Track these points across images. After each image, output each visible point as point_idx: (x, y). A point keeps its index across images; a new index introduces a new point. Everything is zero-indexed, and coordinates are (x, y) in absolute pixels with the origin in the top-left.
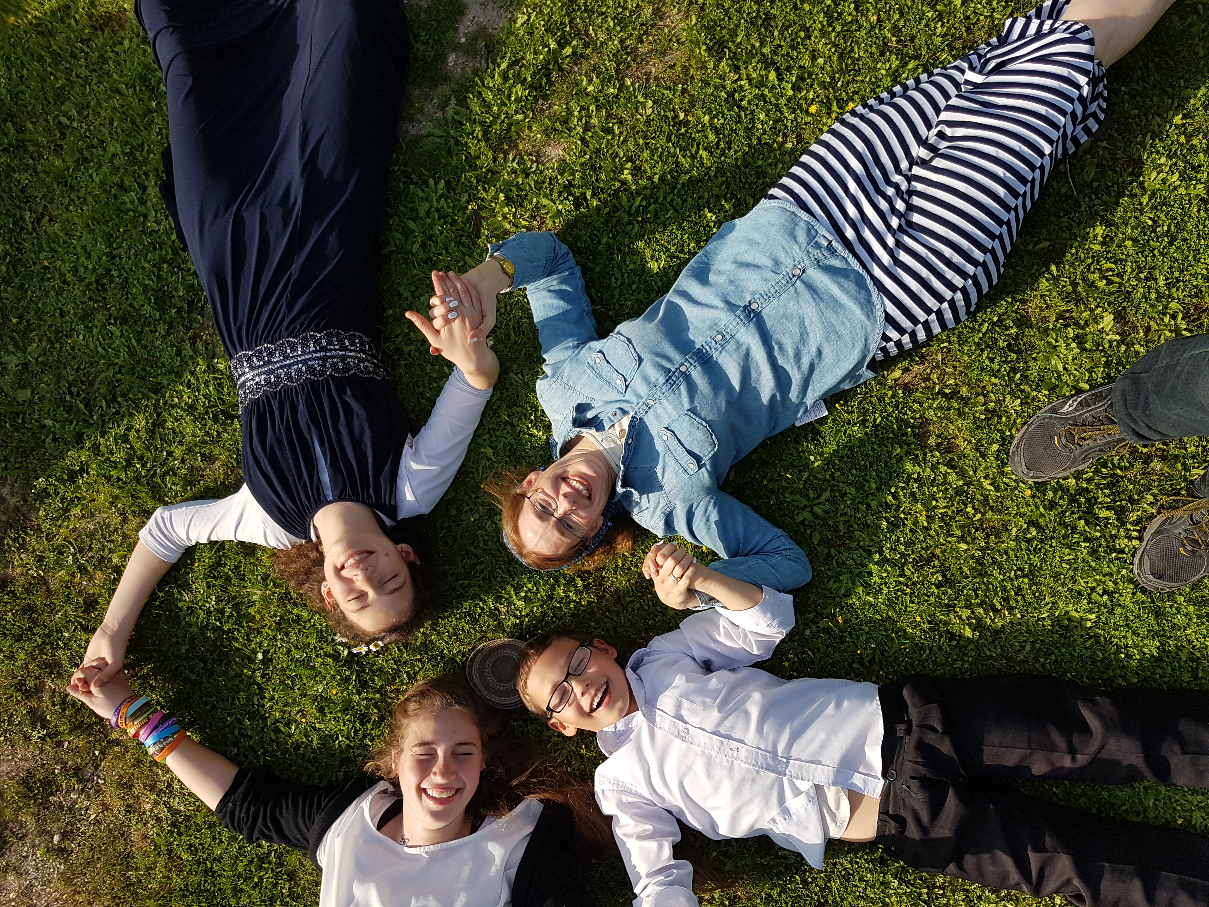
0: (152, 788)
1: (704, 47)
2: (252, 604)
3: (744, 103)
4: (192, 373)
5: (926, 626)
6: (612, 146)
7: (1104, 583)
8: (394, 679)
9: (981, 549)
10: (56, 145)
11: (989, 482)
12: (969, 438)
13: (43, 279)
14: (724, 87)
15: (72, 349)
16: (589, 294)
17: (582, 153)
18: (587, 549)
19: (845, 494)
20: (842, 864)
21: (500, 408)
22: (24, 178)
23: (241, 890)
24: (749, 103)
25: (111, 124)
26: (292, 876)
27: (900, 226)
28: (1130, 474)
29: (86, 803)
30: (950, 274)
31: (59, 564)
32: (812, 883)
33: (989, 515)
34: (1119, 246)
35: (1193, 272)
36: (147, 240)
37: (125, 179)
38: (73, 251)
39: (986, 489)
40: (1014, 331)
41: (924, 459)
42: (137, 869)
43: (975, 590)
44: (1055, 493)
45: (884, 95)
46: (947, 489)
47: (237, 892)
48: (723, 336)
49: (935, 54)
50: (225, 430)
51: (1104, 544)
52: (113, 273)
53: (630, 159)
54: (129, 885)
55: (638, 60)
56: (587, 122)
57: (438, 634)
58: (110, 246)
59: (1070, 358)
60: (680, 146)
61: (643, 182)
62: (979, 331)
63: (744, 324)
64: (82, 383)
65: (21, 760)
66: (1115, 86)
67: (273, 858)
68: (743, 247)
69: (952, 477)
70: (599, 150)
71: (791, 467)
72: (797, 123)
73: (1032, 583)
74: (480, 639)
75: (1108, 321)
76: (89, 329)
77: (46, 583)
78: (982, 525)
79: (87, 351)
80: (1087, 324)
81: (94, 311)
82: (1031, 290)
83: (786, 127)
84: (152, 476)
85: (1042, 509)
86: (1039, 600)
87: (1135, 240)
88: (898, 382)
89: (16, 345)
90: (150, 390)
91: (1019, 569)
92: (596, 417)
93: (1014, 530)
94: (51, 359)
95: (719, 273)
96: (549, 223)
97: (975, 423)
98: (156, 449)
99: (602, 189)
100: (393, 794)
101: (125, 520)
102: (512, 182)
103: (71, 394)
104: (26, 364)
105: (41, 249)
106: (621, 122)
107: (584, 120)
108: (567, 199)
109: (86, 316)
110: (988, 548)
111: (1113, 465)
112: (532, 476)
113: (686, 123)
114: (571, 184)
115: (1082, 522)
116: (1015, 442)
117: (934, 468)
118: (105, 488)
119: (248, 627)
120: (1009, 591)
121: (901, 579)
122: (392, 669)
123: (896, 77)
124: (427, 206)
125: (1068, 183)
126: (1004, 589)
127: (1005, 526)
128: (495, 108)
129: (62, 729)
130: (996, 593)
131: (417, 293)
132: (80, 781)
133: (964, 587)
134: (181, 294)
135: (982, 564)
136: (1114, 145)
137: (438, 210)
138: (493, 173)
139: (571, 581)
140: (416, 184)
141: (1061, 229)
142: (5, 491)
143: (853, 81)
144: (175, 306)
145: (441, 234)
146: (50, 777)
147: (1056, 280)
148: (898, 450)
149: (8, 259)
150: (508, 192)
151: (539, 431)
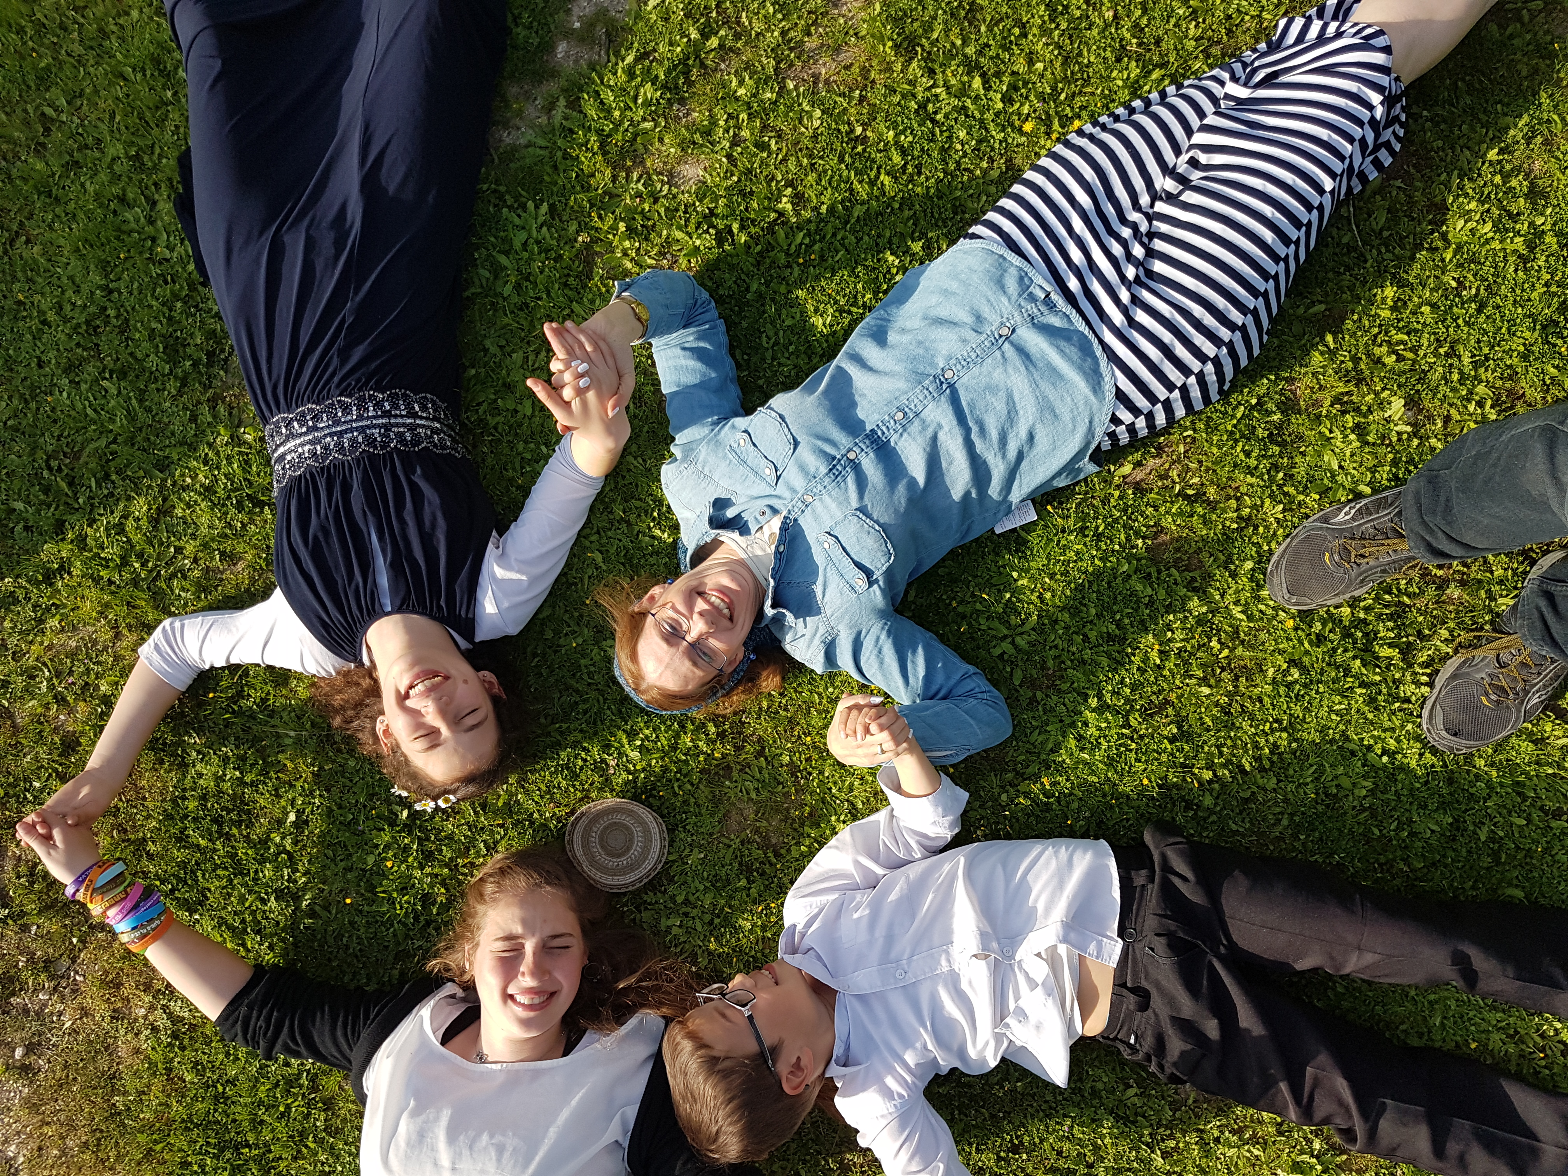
0: (147, 987)
1: (890, 44)
2: (283, 749)
3: (939, 117)
4: (210, 445)
5: (1155, 791)
6: (768, 165)
7: (1383, 740)
8: (468, 849)
9: (1228, 694)
10: (38, 144)
11: (1240, 609)
12: (1216, 552)
13: (16, 318)
14: (914, 96)
15: (53, 410)
16: (733, 355)
17: (729, 174)
18: (722, 687)
19: (1056, 622)
21: (614, 501)
23: (262, 1122)
24: (946, 116)
25: (112, 117)
26: (329, 1104)
27: (1137, 277)
28: (1420, 603)
29: (59, 1007)
30: (1199, 340)
31: (29, 692)
32: (1004, 1118)
33: (1239, 651)
34: (1414, 313)
35: (1507, 348)
36: (155, 271)
37: (129, 189)
38: (57, 282)
39: (1236, 619)
40: (1277, 417)
41: (1158, 579)
42: (125, 1093)
43: (1219, 747)
44: (1324, 625)
45: (1120, 111)
46: (1186, 618)
47: (257, 1124)
48: (905, 414)
49: (1186, 62)
50: (252, 521)
51: (1385, 691)
52: (109, 312)
53: (790, 184)
54: (114, 1114)
55: (804, 58)
56: (735, 135)
57: (527, 792)
58: (107, 276)
59: (1348, 453)
60: (856, 169)
61: (807, 214)
62: (1233, 417)
63: (934, 398)
64: (65, 454)
67: (304, 1081)
68: (934, 299)
69: (1194, 602)
70: (749, 170)
71: (989, 585)
72: (1007, 144)
73: (1292, 739)
74: (581, 800)
75: (1397, 407)
76: (76, 385)
77: (11, 716)
78: (1229, 664)
79: (73, 413)
80: (1370, 411)
81: (82, 361)
82: (1301, 366)
83: (993, 149)
84: (155, 579)
85: (1306, 645)
86: (1301, 760)
87: (1434, 306)
88: (1128, 480)
90: (155, 466)
91: (1276, 721)
92: (739, 515)
93: (1271, 671)
94: (24, 423)
95: (903, 331)
96: (683, 262)
97: (1224, 533)
98: (161, 544)
99: (753, 221)
100: (463, 1000)
101: (117, 636)
102: (636, 208)
103: (50, 469)
105: (15, 279)
106: (779, 136)
107: (731, 132)
108: (707, 232)
109: (71, 368)
110: (1236, 693)
111: (1399, 590)
112: (656, 590)
113: (864, 140)
114: (712, 213)
115: (1358, 662)
116: (1274, 558)
117: (1170, 590)
118: (93, 593)
119: (278, 778)
120: (1262, 749)
121: (1124, 731)
122: (466, 837)
123: (1135, 90)
124: (522, 236)
125: (1352, 231)
126: (1256, 746)
127: (1260, 666)
128: (617, 113)
129: (28, 908)
130: (1246, 751)
131: (508, 349)
132: (51, 978)
133: (1205, 742)
134: (199, 341)
135: (1228, 713)
136: (1411, 185)
137: (538, 242)
138: (612, 196)
139: (701, 727)
140: (510, 208)
141: (1341, 288)
143: (1080, 92)
144: (190, 357)
145: (542, 272)
146: (13, 971)
147: (1333, 353)
148: (1125, 567)
150: (629, 221)
151: (663, 532)
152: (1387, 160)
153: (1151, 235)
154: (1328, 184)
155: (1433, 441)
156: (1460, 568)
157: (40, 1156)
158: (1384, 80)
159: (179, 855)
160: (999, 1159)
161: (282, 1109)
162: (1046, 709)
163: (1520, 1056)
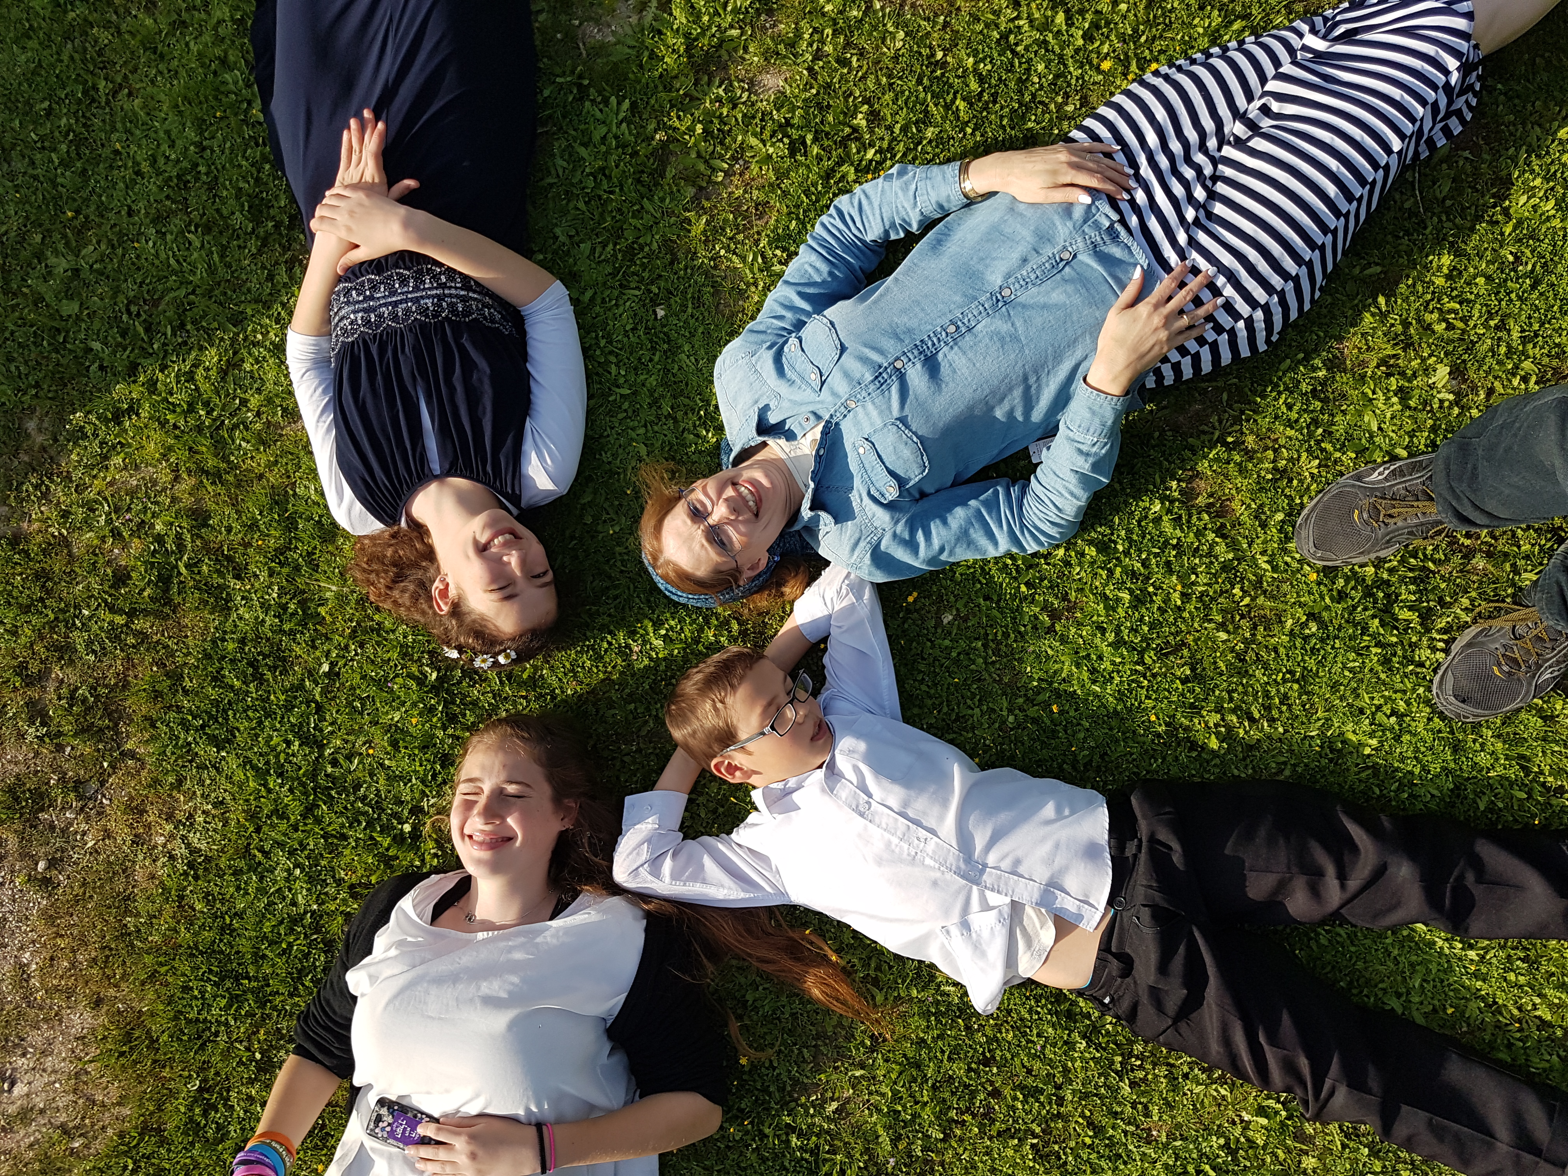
0: (169, 817)
2: (323, 602)
3: (1019, 49)
4: (284, 305)
5: (1161, 729)
6: (847, 81)
7: (1394, 701)
9: (1245, 641)
11: (1266, 558)
12: (1248, 501)
13: (111, 167)
14: (997, 26)
15: (138, 257)
17: (808, 86)
19: (1082, 556)
20: (1018, 1014)
21: (665, 396)
22: (105, 37)
23: (264, 957)
24: (1026, 49)
28: (1444, 570)
29: (84, 826)
31: (88, 524)
32: (978, 1030)
33: (1261, 600)
35: (1557, 326)
36: (248, 132)
37: (230, 52)
38: (153, 135)
39: (1260, 568)
40: (1322, 373)
41: (1188, 522)
42: (138, 915)
43: (1229, 692)
44: (1347, 582)
46: (1212, 563)
47: (259, 957)
49: (1268, 15)
51: (1400, 653)
52: (200, 168)
53: (867, 101)
54: (124, 934)
56: (818, 49)
57: (552, 668)
58: (201, 134)
59: (1388, 415)
60: (933, 92)
61: (880, 132)
62: (1279, 369)
64: (145, 301)
65: (9, 762)
66: (1490, 82)
67: (308, 918)
69: (1221, 548)
70: (829, 85)
72: (1084, 81)
73: (1303, 691)
74: (602, 679)
75: (1442, 373)
76: (161, 234)
77: (68, 545)
78: (1249, 612)
79: (157, 262)
80: (1414, 376)
81: (171, 213)
82: (1351, 325)
83: (1069, 85)
84: (218, 428)
85: (1327, 600)
86: (1310, 713)
87: (1489, 278)
89: (67, 244)
90: (229, 320)
91: (1289, 672)
93: (1290, 622)
94: (109, 267)
96: (755, 168)
97: (1259, 483)
98: (228, 395)
99: (827, 134)
101: (177, 479)
102: (714, 112)
103: (129, 313)
104: (77, 270)
105: (114, 129)
106: (862, 54)
107: (815, 46)
108: (781, 140)
110: (1253, 642)
111: (1425, 555)
113: (944, 64)
114: (788, 123)
115: (1376, 621)
116: (1305, 512)
117: (1199, 534)
118: (157, 436)
120: (1272, 698)
121: (1138, 668)
122: (490, 704)
123: (1215, 38)
124: (603, 130)
125: (1415, 196)
126: (1267, 695)
127: (1279, 616)
128: (706, 18)
129: (66, 729)
130: (1256, 699)
131: (576, 239)
132: (80, 797)
133: (1216, 686)
134: (283, 204)
135: (1243, 661)
136: (1479, 156)
137: (616, 137)
138: (692, 99)
139: (725, 624)
140: (593, 101)
141: (1398, 252)
142: (31, 425)
143: (1161, 36)
144: (273, 218)
145: (617, 166)
146: (44, 788)
147: (1383, 316)
148: (1157, 507)
149: (71, 137)
150: (707, 124)
151: (708, 431)
152: (1457, 128)
154: (1396, 144)
155: (1475, 412)
156: (1488, 539)
157: (51, 966)
158: (1463, 45)
159: (212, 693)
160: (970, 1069)
161: (284, 946)
162: (1064, 640)
163: (1496, 1027)
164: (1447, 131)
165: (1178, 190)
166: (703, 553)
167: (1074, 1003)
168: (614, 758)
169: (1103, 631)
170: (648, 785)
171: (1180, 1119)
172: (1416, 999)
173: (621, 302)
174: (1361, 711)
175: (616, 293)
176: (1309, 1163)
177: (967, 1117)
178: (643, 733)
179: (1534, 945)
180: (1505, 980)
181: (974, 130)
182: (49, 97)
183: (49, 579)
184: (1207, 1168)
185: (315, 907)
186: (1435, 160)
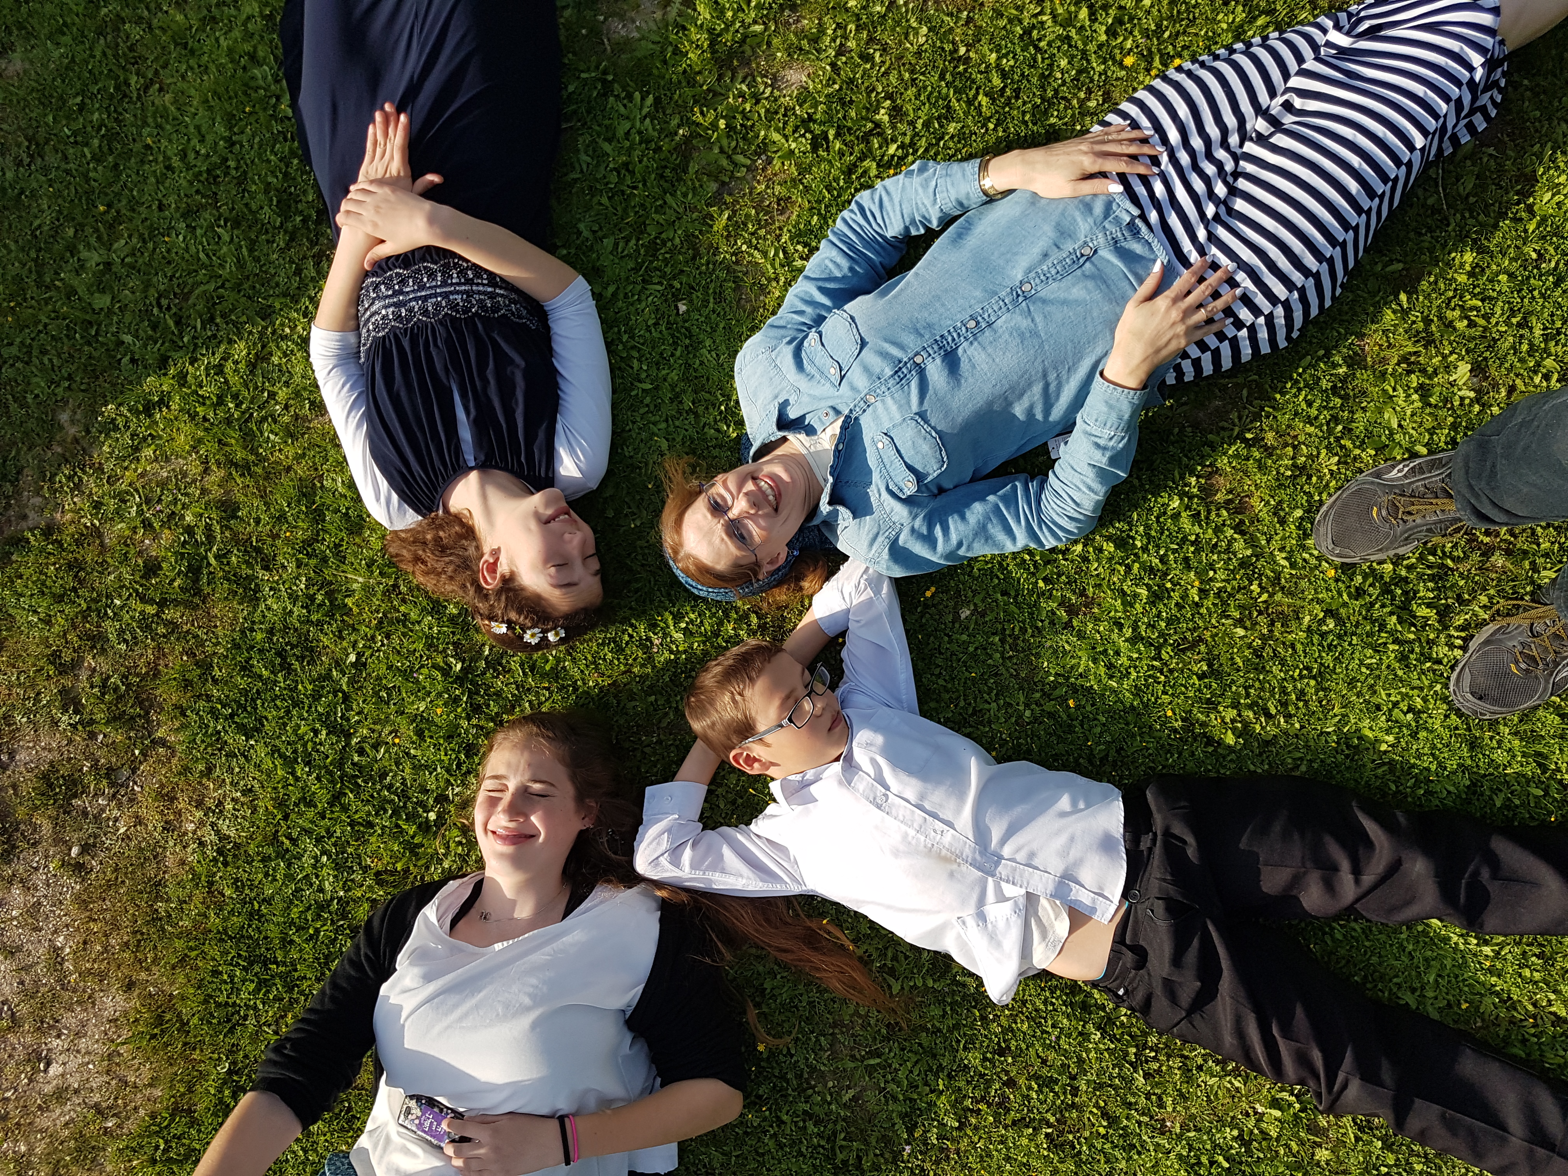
0: (199, 804)
2: (350, 593)
3: (1043, 44)
4: (311, 299)
5: (1178, 724)
6: (870, 77)
7: (1411, 698)
8: (512, 708)
9: (1262, 637)
11: (1284, 555)
12: (1267, 498)
13: (142, 162)
14: (1020, 22)
15: (169, 251)
17: (831, 82)
19: (1101, 551)
20: (1033, 1004)
21: (687, 390)
22: (136, 32)
23: (292, 942)
24: (1049, 44)
28: (1463, 568)
29: (116, 813)
31: (119, 514)
32: (994, 1021)
33: (1279, 597)
36: (277, 128)
37: (260, 47)
38: (184, 130)
39: (1279, 565)
40: (1342, 370)
41: (1207, 518)
42: (168, 900)
43: (1246, 688)
44: (1365, 577)
46: (1230, 559)
49: (1292, 10)
51: (1417, 650)
52: (229, 163)
53: (889, 96)
54: (155, 919)
56: (841, 45)
57: (574, 660)
58: (231, 129)
59: (1409, 413)
60: (955, 88)
61: (902, 127)
62: (1299, 366)
64: (175, 294)
65: (44, 749)
66: (1515, 77)
67: (335, 904)
69: (1239, 545)
70: (852, 81)
72: (1107, 77)
73: (1320, 687)
74: (624, 673)
75: (1464, 369)
76: (191, 229)
77: (100, 536)
78: (1267, 608)
79: (187, 256)
80: (1436, 372)
81: (201, 207)
82: (1373, 322)
83: (1092, 81)
84: (246, 421)
85: (1345, 597)
86: (1326, 709)
87: (1511, 276)
89: (99, 238)
90: (258, 314)
91: (1307, 668)
93: (1307, 619)
94: (140, 261)
96: (777, 163)
97: (1278, 479)
98: (256, 388)
99: (849, 129)
101: (206, 471)
102: (737, 108)
103: (160, 306)
104: (109, 264)
105: (145, 124)
106: (884, 50)
107: (838, 41)
108: (803, 136)
109: (189, 213)
110: (1271, 638)
111: (1444, 553)
113: (967, 60)
114: (810, 118)
115: (1394, 618)
116: (1324, 508)
117: (1218, 530)
118: (187, 428)
120: (1288, 694)
121: (1155, 663)
122: (513, 695)
123: (1239, 33)
124: (627, 125)
125: (1438, 193)
126: (1283, 690)
127: (1296, 613)
128: (730, 14)
129: (98, 716)
130: (1273, 695)
131: (600, 234)
132: (112, 784)
133: (1233, 681)
134: (310, 199)
135: (1260, 657)
136: (1504, 153)
137: (640, 132)
138: (716, 94)
139: (744, 618)
140: (617, 97)
141: (1420, 249)
142: (64, 417)
143: (1185, 32)
144: (301, 213)
145: (640, 162)
146: (77, 775)
147: (1405, 313)
148: (1176, 503)
149: (103, 132)
150: (730, 119)
151: (728, 426)
152: (1481, 125)
153: (1236, 174)
156: (1508, 537)
157: (85, 949)
158: (1488, 41)
159: (241, 682)
160: (985, 1059)
161: (311, 931)
162: (1081, 635)
163: (1511, 1022)
164: (1471, 127)
165: (1199, 185)
166: (723, 547)
167: (1089, 995)
168: (635, 750)
169: (1120, 626)
170: (668, 776)
171: (1194, 1111)
172: (1430, 994)
173: (643, 297)
174: (1378, 708)
175: (639, 287)
176: (1322, 1155)
177: (982, 1106)
178: (664, 724)
179: (1550, 942)
180: (1520, 976)
181: (996, 126)
182: (82, 92)
183: (82, 569)
184: (1221, 1159)
185: (342, 893)
186: (1459, 157)
